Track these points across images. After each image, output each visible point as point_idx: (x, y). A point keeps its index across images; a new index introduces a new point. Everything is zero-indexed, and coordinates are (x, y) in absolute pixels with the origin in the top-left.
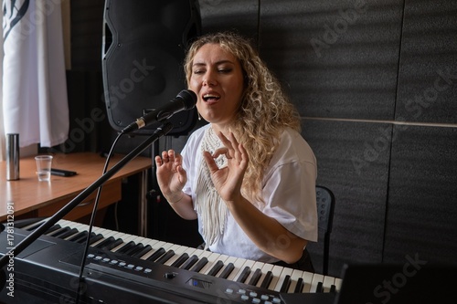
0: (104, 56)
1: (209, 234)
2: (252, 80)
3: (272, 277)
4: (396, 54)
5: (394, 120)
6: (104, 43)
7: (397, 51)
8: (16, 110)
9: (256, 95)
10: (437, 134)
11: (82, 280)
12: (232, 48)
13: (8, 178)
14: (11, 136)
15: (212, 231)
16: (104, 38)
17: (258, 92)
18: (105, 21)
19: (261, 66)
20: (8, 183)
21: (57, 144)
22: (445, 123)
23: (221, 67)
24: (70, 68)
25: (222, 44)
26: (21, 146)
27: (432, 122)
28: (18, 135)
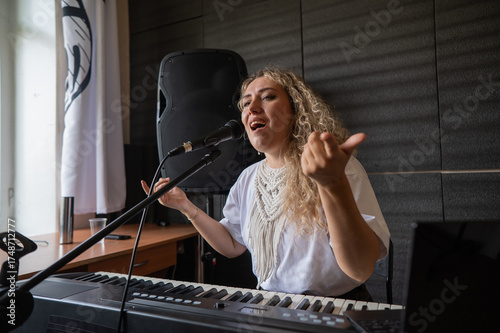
0: (158, 119)
1: (262, 268)
2: (298, 104)
3: (333, 308)
4: (435, 107)
5: (441, 169)
6: (159, 108)
7: (436, 103)
8: (74, 177)
9: (304, 118)
10: (487, 181)
11: (123, 314)
12: (275, 77)
13: (61, 242)
14: (67, 199)
15: (265, 265)
16: (159, 104)
17: (305, 114)
18: (159, 88)
19: (305, 91)
20: (61, 247)
21: (113, 211)
22: (492, 168)
23: (264, 94)
24: (128, 142)
25: (266, 75)
26: (75, 213)
27: (479, 169)
28: (73, 198)
